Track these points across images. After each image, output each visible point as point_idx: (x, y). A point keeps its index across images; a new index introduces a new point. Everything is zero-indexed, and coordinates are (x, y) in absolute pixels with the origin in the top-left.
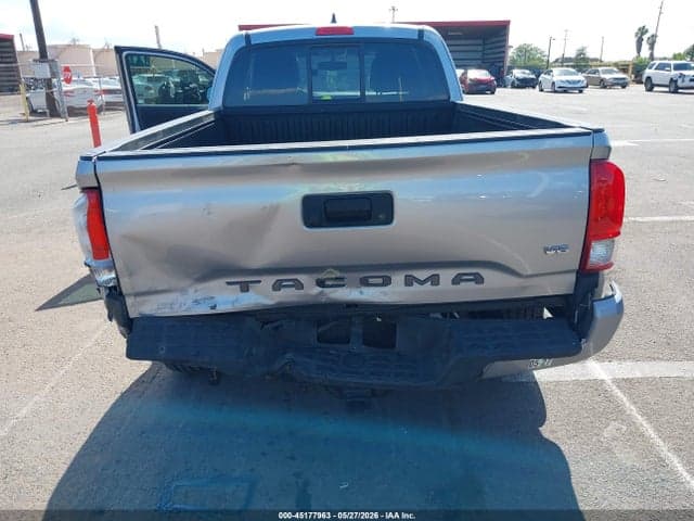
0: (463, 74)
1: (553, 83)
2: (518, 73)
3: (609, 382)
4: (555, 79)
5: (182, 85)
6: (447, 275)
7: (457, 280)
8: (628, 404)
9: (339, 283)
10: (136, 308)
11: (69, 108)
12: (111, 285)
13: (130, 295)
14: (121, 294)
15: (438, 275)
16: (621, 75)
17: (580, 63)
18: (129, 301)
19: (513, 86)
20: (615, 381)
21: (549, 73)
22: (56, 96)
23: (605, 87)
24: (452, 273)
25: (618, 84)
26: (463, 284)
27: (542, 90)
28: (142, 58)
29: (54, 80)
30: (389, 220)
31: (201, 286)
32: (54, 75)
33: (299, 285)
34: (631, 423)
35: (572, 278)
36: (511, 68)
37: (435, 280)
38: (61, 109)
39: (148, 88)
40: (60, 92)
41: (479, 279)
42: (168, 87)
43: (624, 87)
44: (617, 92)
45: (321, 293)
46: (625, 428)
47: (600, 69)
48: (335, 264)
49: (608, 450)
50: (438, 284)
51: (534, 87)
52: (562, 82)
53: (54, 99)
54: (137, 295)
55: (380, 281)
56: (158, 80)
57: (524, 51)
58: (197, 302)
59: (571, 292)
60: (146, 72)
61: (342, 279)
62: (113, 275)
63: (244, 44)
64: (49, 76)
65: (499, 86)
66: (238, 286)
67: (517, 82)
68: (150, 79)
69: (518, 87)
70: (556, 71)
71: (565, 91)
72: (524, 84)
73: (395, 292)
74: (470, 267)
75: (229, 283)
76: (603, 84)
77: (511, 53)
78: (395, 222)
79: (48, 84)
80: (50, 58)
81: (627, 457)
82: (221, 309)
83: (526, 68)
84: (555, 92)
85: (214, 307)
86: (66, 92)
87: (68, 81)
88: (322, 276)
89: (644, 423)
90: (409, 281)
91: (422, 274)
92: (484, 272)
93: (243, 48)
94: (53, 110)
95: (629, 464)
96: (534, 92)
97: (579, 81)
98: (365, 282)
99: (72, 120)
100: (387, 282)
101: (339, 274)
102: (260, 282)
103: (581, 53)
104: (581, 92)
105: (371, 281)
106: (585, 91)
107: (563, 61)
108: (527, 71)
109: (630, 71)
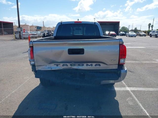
0: (109, 33)
1: (129, 35)
2: (121, 33)
3: (130, 91)
4: (129, 34)
5: (48, 33)
6: (94, 64)
7: (96, 65)
8: (133, 95)
9: (75, 65)
10: (38, 68)
11: (24, 37)
12: (33, 64)
13: (36, 66)
14: (35, 66)
15: (92, 64)
16: (144, 34)
17: (136, 31)
18: (36, 67)
19: (120, 35)
20: (131, 91)
21: (128, 33)
22: (21, 35)
23: (141, 36)
24: (95, 64)
25: (144, 36)
26: (97, 66)
27: (127, 36)
28: (40, 28)
29: (21, 32)
30: (83, 53)
31: (49, 65)
32: (21, 31)
33: (67, 65)
34: (133, 98)
35: (117, 66)
36: (120, 31)
37: (92, 65)
38: (22, 37)
39: (41, 34)
40: (22, 34)
41: (100, 65)
42: (45, 34)
43: (145, 36)
44: (144, 37)
45: (71, 67)
46: (131, 99)
47: (140, 32)
48: (74, 61)
49: (127, 102)
50: (92, 66)
51: (125, 36)
52: (131, 34)
53: (21, 36)
54: (38, 66)
55: (82, 65)
56: (43, 32)
57: (123, 28)
58: (48, 68)
59: (117, 68)
60: (40, 30)
61: (75, 64)
62: (34, 63)
63: (60, 24)
64: (20, 31)
65: (117, 35)
66: (56, 65)
67: (121, 35)
68: (41, 32)
69: (121, 36)
70: (130, 32)
71: (132, 37)
72: (123, 35)
73: (85, 67)
74: (98, 63)
75: (54, 65)
76: (140, 35)
77: (120, 28)
78: (84, 54)
79: (20, 32)
80: (21, 27)
81: (131, 103)
82: (53, 69)
83: (123, 32)
84: (130, 37)
85: (51, 69)
86: (23, 34)
87: (24, 32)
88: (71, 64)
89: (135, 98)
90: (87, 65)
91: (89, 64)
92: (101, 64)
93: (60, 25)
94: (20, 38)
95: (131, 104)
96: (125, 37)
97: (135, 35)
98: (79, 65)
99: (24, 40)
100: (83, 65)
101: (74, 63)
102: (60, 64)
103: (136, 28)
104: (135, 37)
105: (80, 65)
106: (136, 37)
107: (132, 31)
108: (124, 32)
109: (147, 33)
